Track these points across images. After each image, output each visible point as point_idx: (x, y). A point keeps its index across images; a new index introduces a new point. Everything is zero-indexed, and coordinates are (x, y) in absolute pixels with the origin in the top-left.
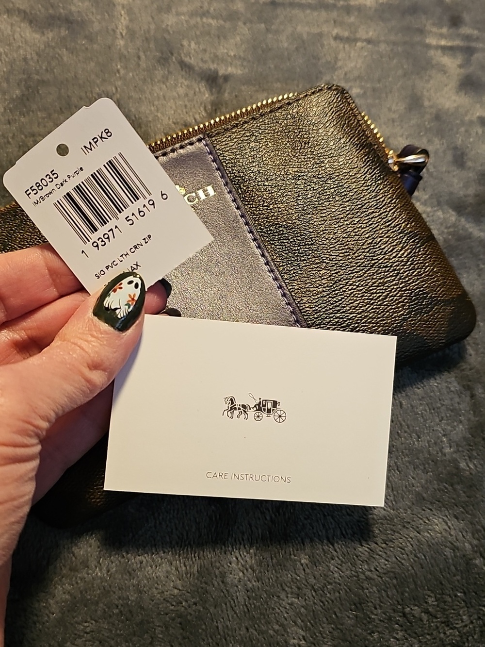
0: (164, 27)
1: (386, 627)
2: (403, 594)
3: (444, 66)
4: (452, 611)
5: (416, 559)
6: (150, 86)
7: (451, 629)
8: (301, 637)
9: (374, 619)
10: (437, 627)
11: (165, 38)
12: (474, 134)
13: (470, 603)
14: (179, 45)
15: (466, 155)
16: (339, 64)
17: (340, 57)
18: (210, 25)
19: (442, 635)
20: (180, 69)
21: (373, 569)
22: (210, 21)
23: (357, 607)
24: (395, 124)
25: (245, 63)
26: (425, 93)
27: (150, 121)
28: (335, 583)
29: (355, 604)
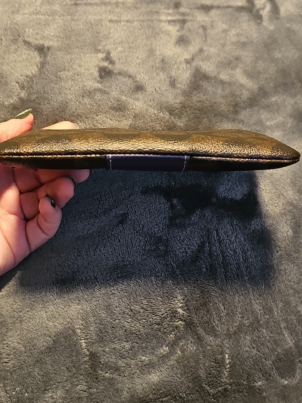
0: (15, 21)
1: (122, 317)
2: (130, 300)
3: (169, 31)
4: (156, 307)
5: (137, 283)
6: (8, 55)
7: (156, 316)
8: (81, 324)
9: (116, 313)
10: (148, 315)
11: (16, 28)
12: (181, 69)
13: (165, 302)
14: (23, 31)
15: (177, 80)
16: (111, 35)
17: (111, 31)
18: (40, 19)
19: (151, 319)
20: (24, 44)
21: (115, 289)
22: (41, 17)
23: (107, 308)
24: (140, 66)
25: (59, 39)
26: (158, 47)
27: (8, 75)
28: (97, 297)
29: (106, 306)
